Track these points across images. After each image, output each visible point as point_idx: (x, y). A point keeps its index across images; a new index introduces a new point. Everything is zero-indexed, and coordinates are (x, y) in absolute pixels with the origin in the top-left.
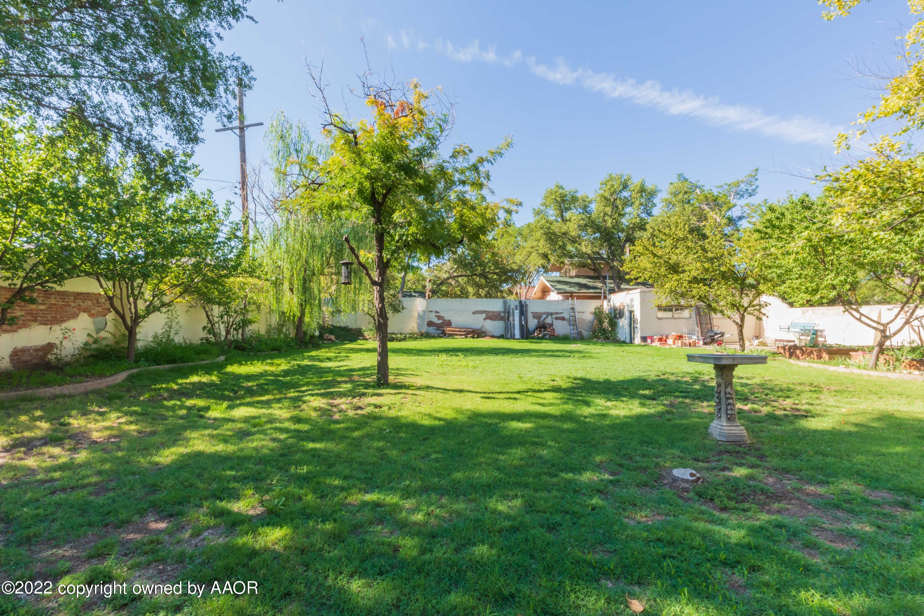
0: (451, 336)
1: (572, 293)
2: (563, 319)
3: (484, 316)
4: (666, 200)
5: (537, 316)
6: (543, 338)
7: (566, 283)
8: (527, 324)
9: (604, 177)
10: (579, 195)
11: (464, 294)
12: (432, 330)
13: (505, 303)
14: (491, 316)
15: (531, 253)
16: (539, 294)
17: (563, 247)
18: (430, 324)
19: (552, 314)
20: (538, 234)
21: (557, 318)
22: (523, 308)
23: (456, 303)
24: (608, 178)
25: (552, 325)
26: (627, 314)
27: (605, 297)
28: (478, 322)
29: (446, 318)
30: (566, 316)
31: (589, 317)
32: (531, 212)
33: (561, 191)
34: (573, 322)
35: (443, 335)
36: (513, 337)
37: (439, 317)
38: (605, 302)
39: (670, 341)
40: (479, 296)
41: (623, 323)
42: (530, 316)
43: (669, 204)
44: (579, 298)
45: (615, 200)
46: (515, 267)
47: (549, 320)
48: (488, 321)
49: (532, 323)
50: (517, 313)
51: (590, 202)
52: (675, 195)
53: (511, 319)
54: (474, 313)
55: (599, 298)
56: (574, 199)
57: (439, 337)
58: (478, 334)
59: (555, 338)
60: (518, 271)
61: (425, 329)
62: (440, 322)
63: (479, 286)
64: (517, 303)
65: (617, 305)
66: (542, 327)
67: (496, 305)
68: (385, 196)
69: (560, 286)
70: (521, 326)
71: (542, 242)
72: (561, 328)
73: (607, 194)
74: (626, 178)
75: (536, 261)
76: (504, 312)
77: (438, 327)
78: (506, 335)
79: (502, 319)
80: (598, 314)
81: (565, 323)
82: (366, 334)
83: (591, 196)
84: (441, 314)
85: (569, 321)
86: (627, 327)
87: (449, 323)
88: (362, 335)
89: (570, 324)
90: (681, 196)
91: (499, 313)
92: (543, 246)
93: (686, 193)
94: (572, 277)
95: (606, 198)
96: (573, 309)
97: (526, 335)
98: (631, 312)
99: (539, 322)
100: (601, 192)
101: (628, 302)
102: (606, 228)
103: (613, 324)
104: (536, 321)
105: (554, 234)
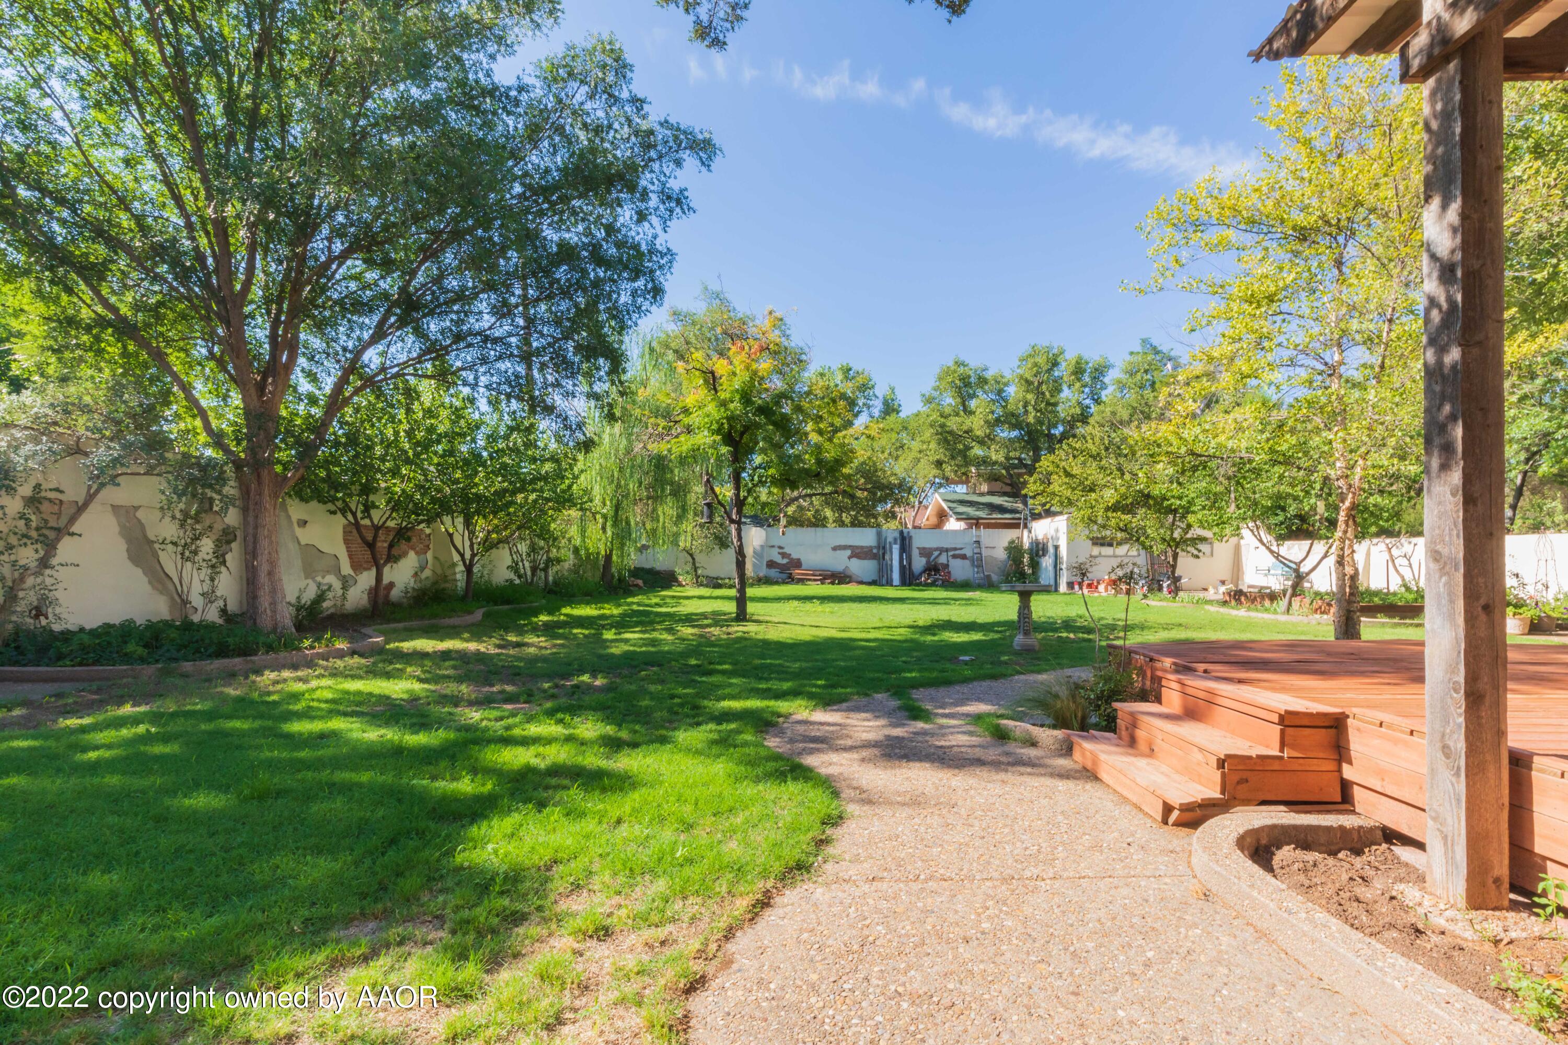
0: (801, 581)
1: (978, 519)
2: (964, 557)
3: (848, 552)
4: (1119, 382)
5: (925, 552)
6: (933, 584)
7: (971, 504)
8: (910, 564)
9: (1024, 349)
10: (989, 375)
11: (819, 522)
12: (773, 573)
13: (879, 534)
14: (858, 553)
15: (919, 460)
16: (934, 520)
17: (964, 453)
18: (771, 564)
19: (947, 550)
20: (928, 433)
21: (954, 556)
22: (904, 541)
23: (807, 534)
24: (1030, 351)
25: (947, 566)
26: (1051, 550)
27: (1026, 526)
28: (841, 561)
29: (794, 556)
30: (968, 552)
31: (1001, 554)
32: (919, 398)
33: (961, 370)
34: (977, 561)
35: (791, 579)
36: (889, 583)
37: (784, 555)
38: (1026, 533)
39: (1101, 588)
40: (842, 524)
41: (1047, 562)
42: (915, 553)
43: (1122, 386)
44: (988, 526)
45: (1040, 384)
46: (894, 480)
47: (943, 559)
48: (854, 560)
49: (919, 563)
50: (896, 549)
51: (1007, 384)
52: (1132, 374)
53: (887, 557)
54: (835, 549)
55: (1016, 526)
56: (982, 381)
57: (784, 582)
58: (840, 578)
59: (949, 584)
60: (900, 485)
61: (763, 572)
62: (785, 561)
63: (841, 509)
64: (897, 535)
65: (1040, 537)
66: (933, 569)
67: (865, 538)
68: (742, 434)
69: (961, 509)
70: (902, 568)
71: (933, 445)
72: (959, 570)
73: (1028, 376)
74: (1055, 351)
75: (926, 471)
76: (878, 547)
77: (783, 568)
78: (881, 579)
79: (875, 557)
80: (1014, 550)
81: (967, 562)
82: (681, 578)
83: (1008, 375)
84: (786, 550)
85: (972, 560)
86: (1051, 568)
87: (798, 564)
88: (676, 580)
89: (973, 565)
90: (1139, 376)
91: (871, 548)
92: (936, 451)
93: (1146, 371)
94: (982, 494)
95: (1027, 381)
96: (978, 542)
97: (909, 579)
98: (1056, 548)
99: (928, 562)
100: (1020, 371)
101: (1052, 533)
102: (1028, 424)
103: (1035, 565)
104: (923, 561)
105: (951, 433)
